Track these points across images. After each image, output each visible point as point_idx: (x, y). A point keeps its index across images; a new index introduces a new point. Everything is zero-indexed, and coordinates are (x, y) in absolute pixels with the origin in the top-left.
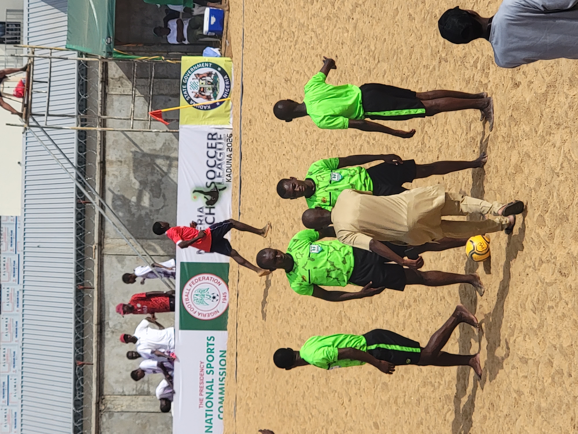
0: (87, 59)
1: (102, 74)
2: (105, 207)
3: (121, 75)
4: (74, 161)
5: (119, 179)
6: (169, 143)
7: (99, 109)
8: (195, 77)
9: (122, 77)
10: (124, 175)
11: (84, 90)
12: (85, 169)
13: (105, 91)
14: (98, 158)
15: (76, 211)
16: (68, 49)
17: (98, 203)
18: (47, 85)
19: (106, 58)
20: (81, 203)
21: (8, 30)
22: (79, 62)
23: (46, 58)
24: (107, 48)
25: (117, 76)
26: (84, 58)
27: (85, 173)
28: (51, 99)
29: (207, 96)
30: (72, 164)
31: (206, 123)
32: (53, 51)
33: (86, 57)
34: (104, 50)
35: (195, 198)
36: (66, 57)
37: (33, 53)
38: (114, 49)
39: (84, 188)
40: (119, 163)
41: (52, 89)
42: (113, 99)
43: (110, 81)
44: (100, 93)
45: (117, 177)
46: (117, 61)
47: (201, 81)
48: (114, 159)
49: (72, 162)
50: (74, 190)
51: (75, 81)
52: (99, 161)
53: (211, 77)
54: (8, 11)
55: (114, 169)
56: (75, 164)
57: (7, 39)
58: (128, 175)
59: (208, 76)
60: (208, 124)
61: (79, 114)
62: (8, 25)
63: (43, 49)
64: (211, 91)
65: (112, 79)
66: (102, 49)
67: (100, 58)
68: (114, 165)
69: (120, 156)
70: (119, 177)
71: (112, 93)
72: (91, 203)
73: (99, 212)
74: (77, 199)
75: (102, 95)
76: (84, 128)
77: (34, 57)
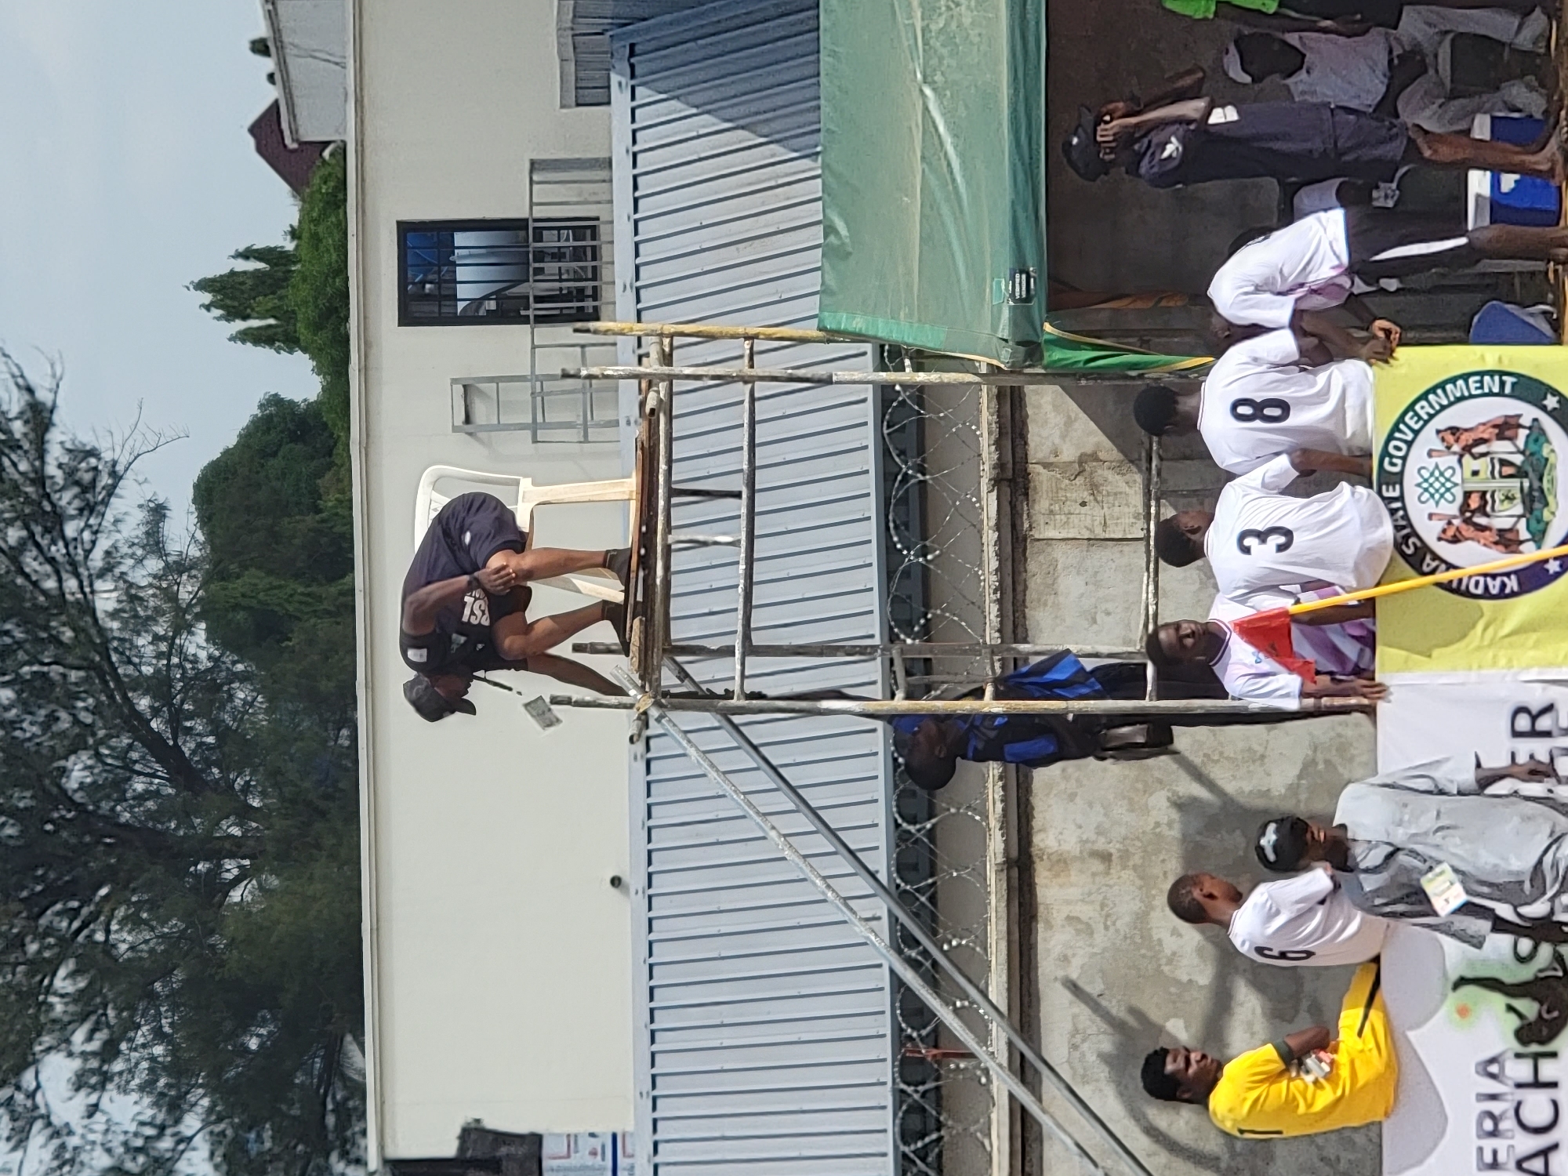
0: (922, 377)
1: (998, 444)
2: (1037, 1072)
3: (1089, 449)
4: (880, 862)
5: (1101, 939)
6: (1327, 762)
7: (992, 610)
8: (1440, 446)
9: (1094, 457)
10: (1123, 923)
11: (915, 523)
12: (932, 899)
13: (1014, 527)
14: (996, 846)
15: (900, 1096)
16: (832, 336)
17: (1003, 1058)
18: (742, 508)
19: (1014, 371)
20: (922, 1060)
21: (540, 256)
22: (885, 394)
23: (725, 380)
24: (1014, 323)
25: (1069, 454)
26: (909, 375)
27: (934, 918)
28: (760, 572)
29: (1501, 532)
30: (873, 875)
31: (1503, 662)
32: (760, 345)
33: (918, 368)
34: (1004, 331)
35: (1463, 1012)
36: (820, 371)
37: (667, 359)
38: (1048, 327)
39: (934, 984)
40: (1097, 866)
41: (761, 525)
42: (1054, 563)
43: (1041, 477)
44: (990, 537)
45: (1089, 930)
46: (1067, 381)
47: (1470, 463)
48: (1070, 843)
49: (871, 867)
50: (884, 1001)
51: (869, 483)
52: (1000, 859)
53: (1511, 439)
54: (534, 165)
55: (1074, 893)
56: (883, 877)
57: (539, 299)
58: (1141, 919)
59: (1500, 437)
60: (1510, 660)
61: (893, 638)
62: (538, 235)
63: (711, 337)
64: (1518, 509)
65: (1047, 466)
66: (995, 328)
67: (984, 370)
68: (1074, 876)
69: (1100, 831)
70: (1099, 928)
71: (1051, 533)
72: (971, 1056)
73: (1012, 1097)
74: (900, 1039)
75: (999, 542)
76: (924, 705)
77: (670, 378)
